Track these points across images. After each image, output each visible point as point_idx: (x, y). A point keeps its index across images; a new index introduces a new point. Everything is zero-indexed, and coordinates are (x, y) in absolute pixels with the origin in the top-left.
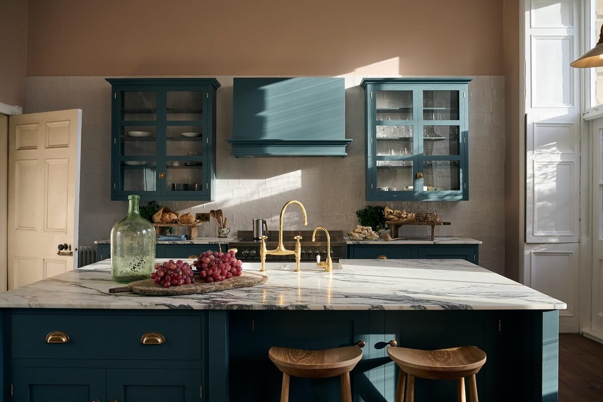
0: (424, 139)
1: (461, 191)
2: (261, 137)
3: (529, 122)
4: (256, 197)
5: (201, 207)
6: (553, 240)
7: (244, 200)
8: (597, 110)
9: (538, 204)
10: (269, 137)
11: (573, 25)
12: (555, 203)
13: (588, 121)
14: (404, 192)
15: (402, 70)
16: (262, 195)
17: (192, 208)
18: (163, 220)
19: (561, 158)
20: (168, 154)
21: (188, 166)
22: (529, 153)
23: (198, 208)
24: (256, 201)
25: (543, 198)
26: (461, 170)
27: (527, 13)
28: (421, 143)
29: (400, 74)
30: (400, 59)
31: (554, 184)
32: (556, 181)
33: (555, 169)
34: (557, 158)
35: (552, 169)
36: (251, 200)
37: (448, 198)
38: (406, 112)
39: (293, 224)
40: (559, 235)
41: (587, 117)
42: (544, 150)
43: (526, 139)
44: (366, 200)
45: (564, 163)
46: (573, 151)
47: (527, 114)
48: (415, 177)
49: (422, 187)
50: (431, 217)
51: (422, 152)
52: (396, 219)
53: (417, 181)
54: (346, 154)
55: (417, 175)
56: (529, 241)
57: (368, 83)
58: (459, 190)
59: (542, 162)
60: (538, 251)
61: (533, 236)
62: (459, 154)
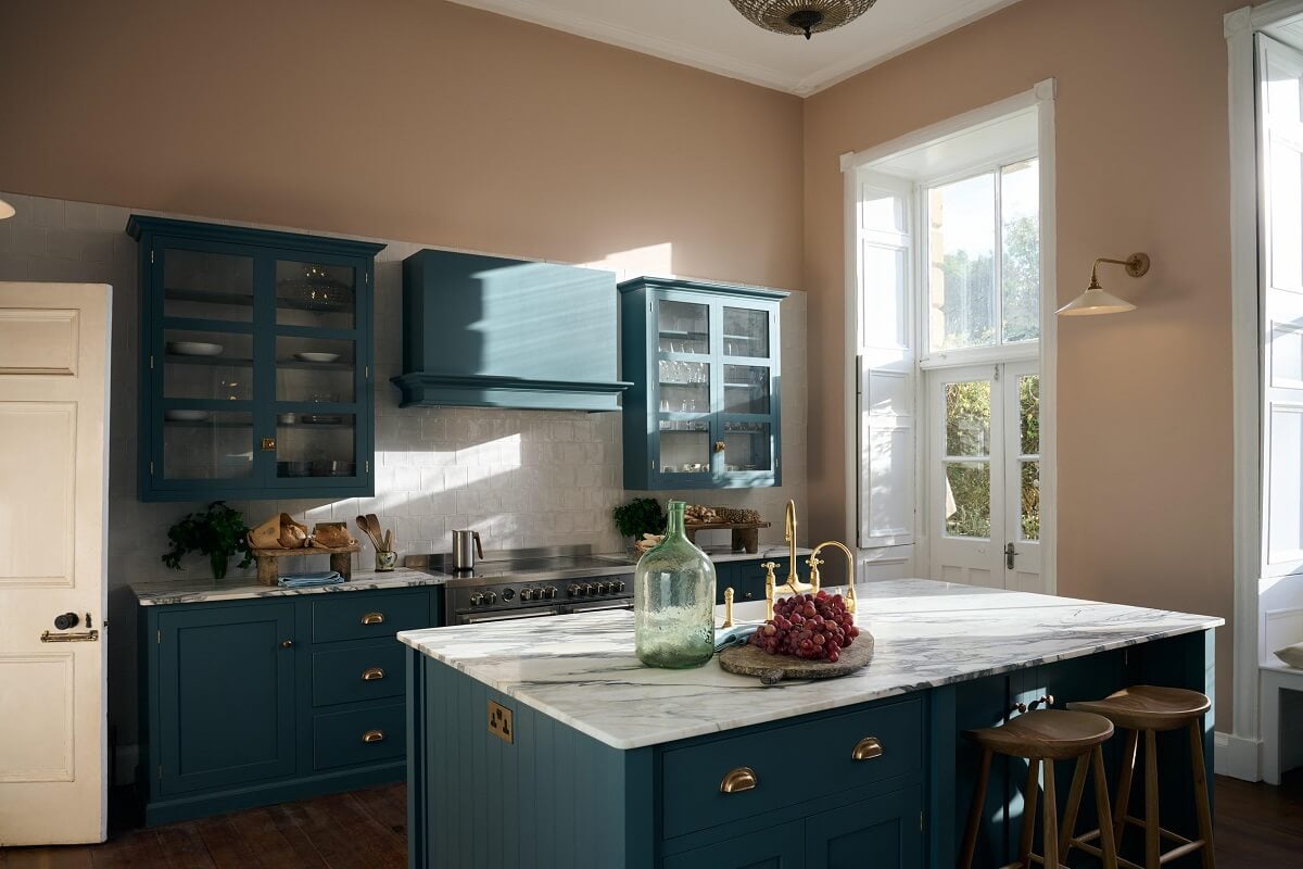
0: (725, 387)
1: (772, 472)
2: (477, 371)
3: (865, 367)
4: (438, 488)
5: (327, 511)
6: (891, 542)
7: (415, 494)
8: (945, 357)
9: (875, 490)
10: (492, 370)
11: (907, 232)
12: (890, 489)
13: (924, 371)
14: (687, 474)
15: (676, 265)
16: (453, 482)
17: (308, 512)
18: (283, 541)
19: (898, 423)
20: (280, 398)
21: (314, 423)
22: (865, 414)
23: (321, 513)
24: (438, 494)
25: (880, 481)
26: (772, 438)
27: (859, 205)
28: (722, 391)
29: (673, 273)
30: (673, 247)
31: (890, 459)
32: (891, 456)
33: (890, 439)
34: (893, 423)
35: (887, 438)
36: (428, 493)
37: (756, 483)
38: (700, 339)
39: (506, 537)
40: (895, 534)
41: (926, 365)
42: (879, 411)
43: (857, 393)
44: (625, 488)
45: (899, 432)
46: (908, 412)
47: (862, 356)
48: (713, 449)
49: (724, 465)
50: (751, 515)
51: (722, 408)
52: (695, 520)
53: (716, 456)
54: (620, 408)
55: (716, 446)
56: (865, 546)
57: (647, 284)
58: (770, 469)
59: (879, 428)
60: (872, 560)
61: (869, 537)
62: (769, 413)
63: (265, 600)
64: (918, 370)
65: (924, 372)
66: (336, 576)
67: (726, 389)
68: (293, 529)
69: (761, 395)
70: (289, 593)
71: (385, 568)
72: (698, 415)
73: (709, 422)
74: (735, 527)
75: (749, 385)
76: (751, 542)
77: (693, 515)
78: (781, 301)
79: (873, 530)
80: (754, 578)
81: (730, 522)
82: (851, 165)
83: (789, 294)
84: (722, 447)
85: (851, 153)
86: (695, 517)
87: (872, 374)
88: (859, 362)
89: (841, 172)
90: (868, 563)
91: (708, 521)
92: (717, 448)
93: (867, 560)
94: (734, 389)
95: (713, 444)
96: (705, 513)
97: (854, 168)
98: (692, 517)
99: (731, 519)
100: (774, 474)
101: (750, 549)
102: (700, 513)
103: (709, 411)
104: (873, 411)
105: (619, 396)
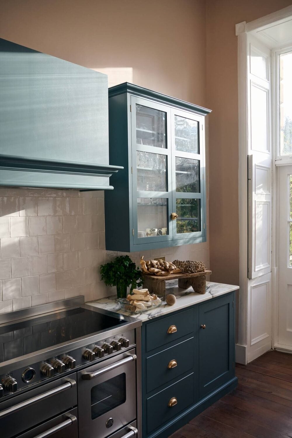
0: (176, 173)
3: (254, 163)
6: (262, 273)
19: (266, 198)
33: (262, 208)
34: (264, 199)
40: (264, 267)
41: (278, 163)
43: (248, 179)
44: (106, 249)
45: (266, 203)
46: (270, 192)
47: (252, 155)
48: (170, 218)
49: (175, 230)
50: (200, 266)
51: (174, 188)
52: (163, 272)
53: (171, 223)
54: (112, 188)
55: (172, 215)
56: (253, 277)
57: (128, 90)
58: (200, 231)
59: (258, 202)
60: (254, 285)
61: (255, 271)
62: (200, 192)
64: (274, 167)
65: (277, 167)
67: (177, 174)
69: (195, 180)
72: (161, 194)
73: (167, 199)
74: (191, 276)
75: (189, 173)
76: (200, 285)
77: (161, 269)
78: (206, 115)
79: (256, 267)
80: (205, 313)
81: (188, 272)
82: (244, 31)
83: (210, 111)
84: (175, 217)
85: (244, 22)
86: (163, 270)
87: (256, 167)
88: (249, 159)
89: (236, 35)
90: (253, 287)
91: (172, 272)
92: (172, 218)
93: (252, 286)
94: (182, 175)
95: (170, 215)
96: (169, 267)
97: (246, 32)
98: (160, 270)
99: (189, 270)
100: (202, 234)
101: (199, 290)
102: (165, 267)
103: (167, 191)
104: (256, 191)
105: (110, 178)
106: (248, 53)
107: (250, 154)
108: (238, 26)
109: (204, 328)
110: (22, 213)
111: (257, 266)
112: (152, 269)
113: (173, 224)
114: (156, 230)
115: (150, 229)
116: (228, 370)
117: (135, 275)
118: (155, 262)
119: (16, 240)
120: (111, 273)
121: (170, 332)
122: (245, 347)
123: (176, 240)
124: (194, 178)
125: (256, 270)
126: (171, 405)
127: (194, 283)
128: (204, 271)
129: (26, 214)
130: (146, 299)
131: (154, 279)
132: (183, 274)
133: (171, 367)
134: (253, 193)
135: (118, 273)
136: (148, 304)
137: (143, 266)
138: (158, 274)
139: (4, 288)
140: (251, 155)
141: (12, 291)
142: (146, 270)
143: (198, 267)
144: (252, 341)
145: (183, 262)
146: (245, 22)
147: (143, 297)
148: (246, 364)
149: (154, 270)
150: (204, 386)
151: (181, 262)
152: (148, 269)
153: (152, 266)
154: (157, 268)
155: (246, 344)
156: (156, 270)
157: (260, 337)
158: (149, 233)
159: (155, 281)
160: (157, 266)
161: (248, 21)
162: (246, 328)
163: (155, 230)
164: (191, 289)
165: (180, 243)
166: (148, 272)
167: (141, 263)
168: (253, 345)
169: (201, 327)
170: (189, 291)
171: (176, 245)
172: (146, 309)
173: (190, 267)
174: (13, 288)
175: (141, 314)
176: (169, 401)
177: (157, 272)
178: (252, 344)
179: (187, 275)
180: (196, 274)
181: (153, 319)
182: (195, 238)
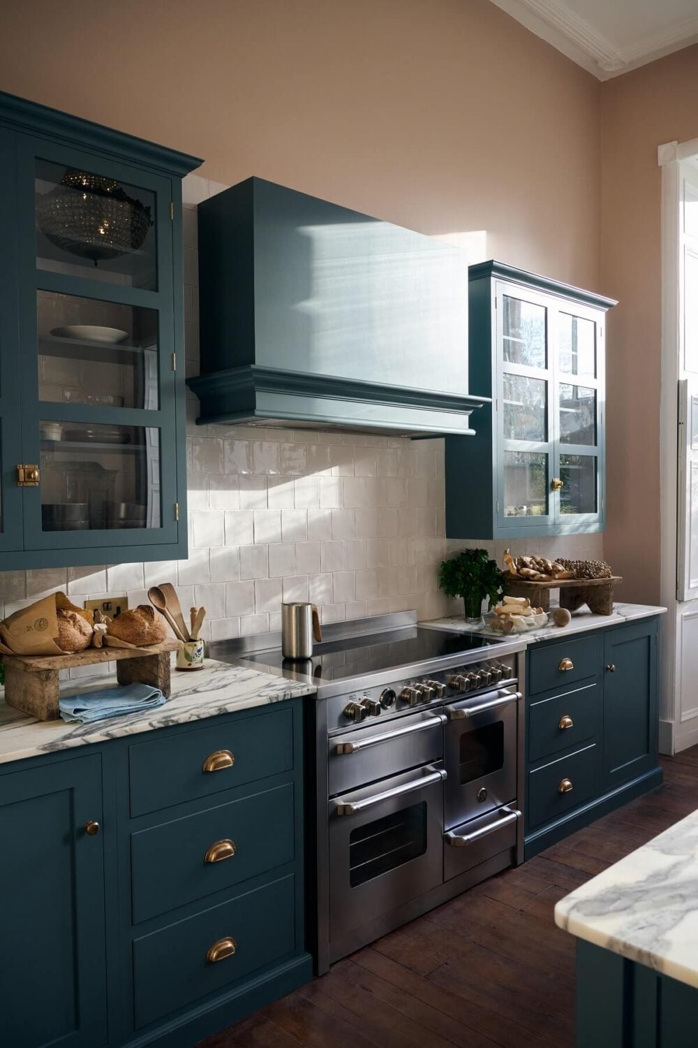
0: (560, 412)
1: (597, 515)
3: (687, 394)
5: (100, 580)
16: (261, 533)
17: (70, 583)
18: (62, 641)
23: (92, 584)
26: (598, 475)
27: (681, 203)
28: (558, 417)
36: (234, 547)
37: (583, 528)
43: (678, 424)
44: (448, 537)
47: (686, 380)
48: (549, 487)
49: (558, 507)
50: (603, 568)
51: (558, 437)
52: (544, 576)
53: (551, 495)
54: (473, 432)
55: (553, 483)
56: (686, 599)
57: (493, 273)
58: (596, 512)
59: (695, 464)
60: (688, 613)
61: (689, 588)
62: (596, 445)
63: (54, 757)
66: (155, 696)
67: (562, 413)
68: (73, 618)
69: (589, 424)
70: (95, 737)
71: (194, 665)
72: (537, 445)
73: (547, 455)
74: (590, 583)
75: (580, 411)
76: (603, 600)
77: (538, 570)
78: (607, 309)
79: (691, 581)
80: (614, 646)
81: (584, 577)
82: (674, 157)
83: (614, 302)
84: (559, 485)
85: (673, 142)
86: (542, 572)
87: (694, 402)
88: (681, 388)
89: (659, 165)
90: (685, 616)
91: (557, 576)
92: (553, 486)
93: (685, 614)
94: (568, 415)
95: (550, 481)
96: (553, 567)
97: (678, 160)
98: (538, 573)
99: (585, 573)
100: (600, 517)
101: (600, 609)
102: (546, 567)
103: (546, 440)
104: (693, 445)
105: (470, 416)
106: (681, 197)
107: (682, 377)
108: (663, 150)
109: (612, 671)
110: (335, 470)
111: (693, 579)
112: (525, 570)
113: (555, 497)
114: (525, 508)
115: (513, 507)
116: (648, 752)
117: (495, 579)
118: (527, 559)
119: (327, 512)
120: (459, 575)
121: (563, 669)
122: (671, 724)
123: (560, 524)
124: (586, 420)
125: (692, 586)
126: (564, 790)
127: (590, 597)
128: (609, 577)
129: (340, 471)
130: (526, 612)
131: (530, 585)
132: (574, 579)
133: (564, 727)
134: (688, 447)
135: (471, 574)
136: (530, 620)
137: (510, 564)
138: (535, 578)
139: (311, 587)
140: (684, 379)
141: (321, 593)
142: (514, 571)
143: (600, 569)
144: (683, 713)
145: (573, 562)
146: (675, 143)
147: (521, 609)
148: (673, 754)
149: (529, 572)
150: (612, 771)
151: (569, 561)
152: (518, 570)
153: (524, 565)
154: (533, 569)
155: (673, 718)
156: (532, 572)
157: (693, 710)
158: (513, 512)
159: (532, 588)
160: (531, 566)
161: (680, 140)
162: (673, 688)
163: (522, 508)
164: (585, 608)
165: (566, 530)
166: (518, 575)
167: (505, 560)
168: (684, 722)
169: (607, 669)
170: (581, 612)
171: (560, 533)
172: (527, 628)
173: (586, 569)
174: (323, 587)
175: (520, 634)
176: (559, 784)
177: (534, 576)
178: (683, 719)
179: (583, 582)
180: (598, 581)
181: (541, 642)
182: (588, 525)
